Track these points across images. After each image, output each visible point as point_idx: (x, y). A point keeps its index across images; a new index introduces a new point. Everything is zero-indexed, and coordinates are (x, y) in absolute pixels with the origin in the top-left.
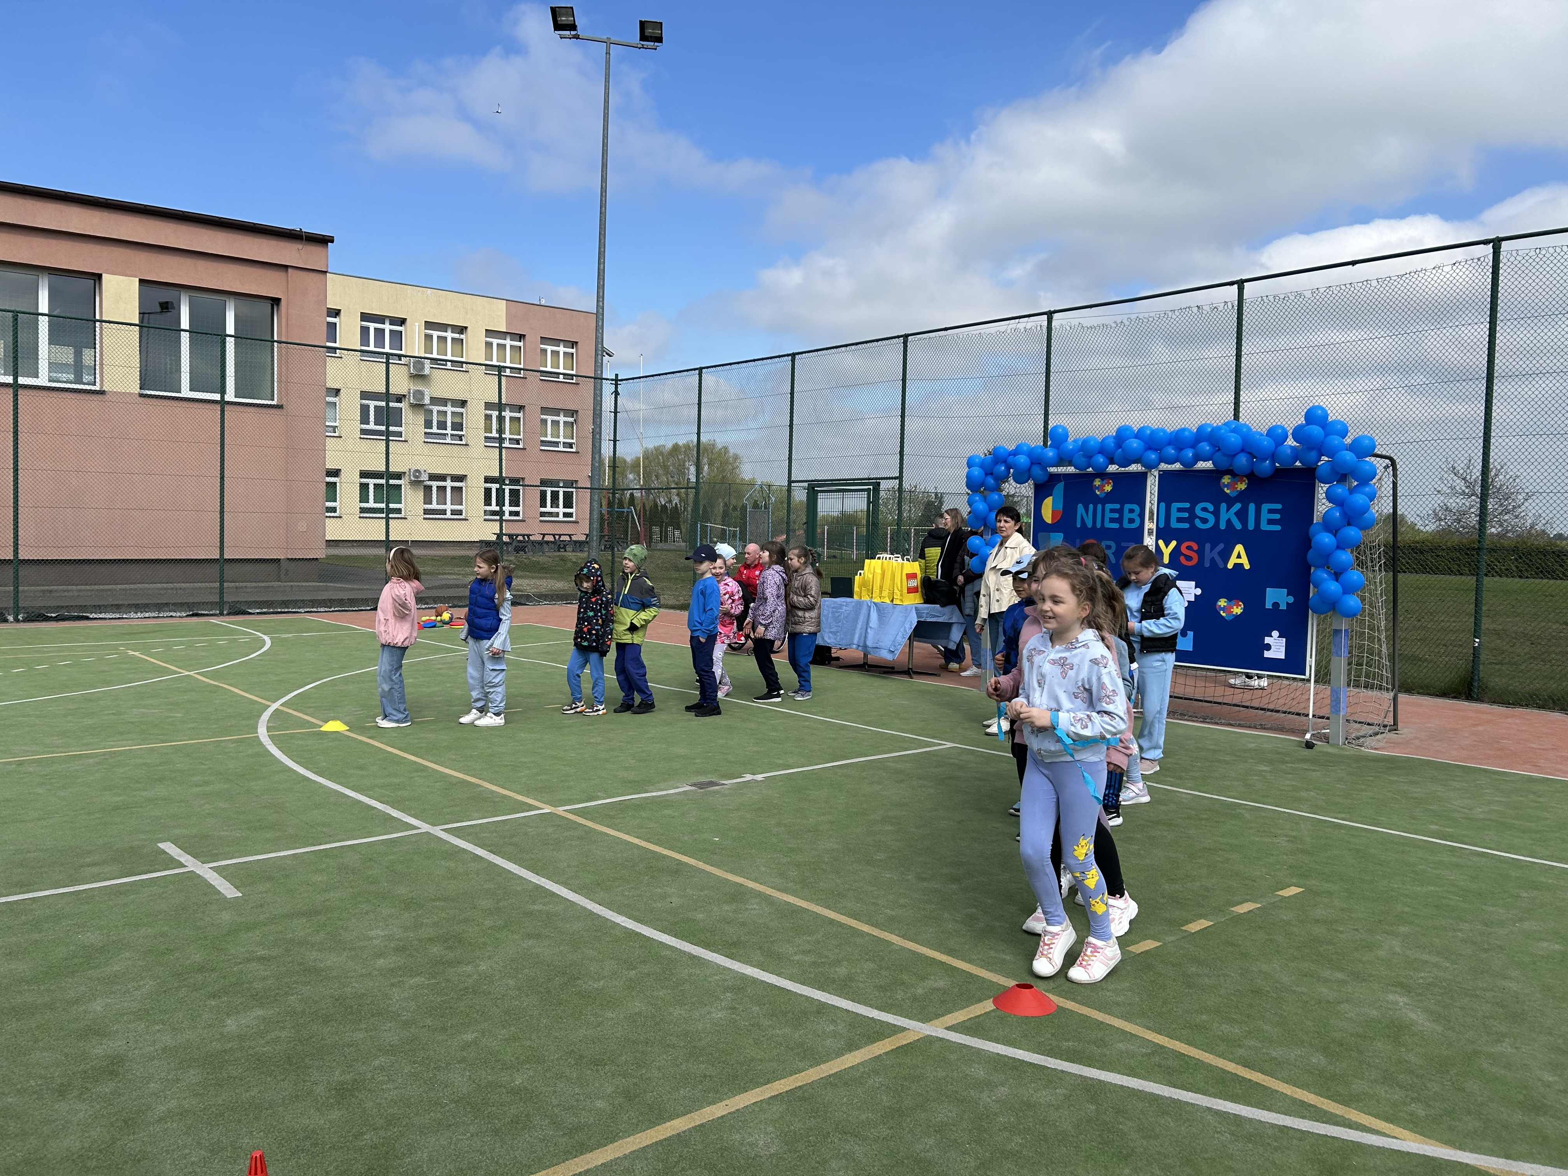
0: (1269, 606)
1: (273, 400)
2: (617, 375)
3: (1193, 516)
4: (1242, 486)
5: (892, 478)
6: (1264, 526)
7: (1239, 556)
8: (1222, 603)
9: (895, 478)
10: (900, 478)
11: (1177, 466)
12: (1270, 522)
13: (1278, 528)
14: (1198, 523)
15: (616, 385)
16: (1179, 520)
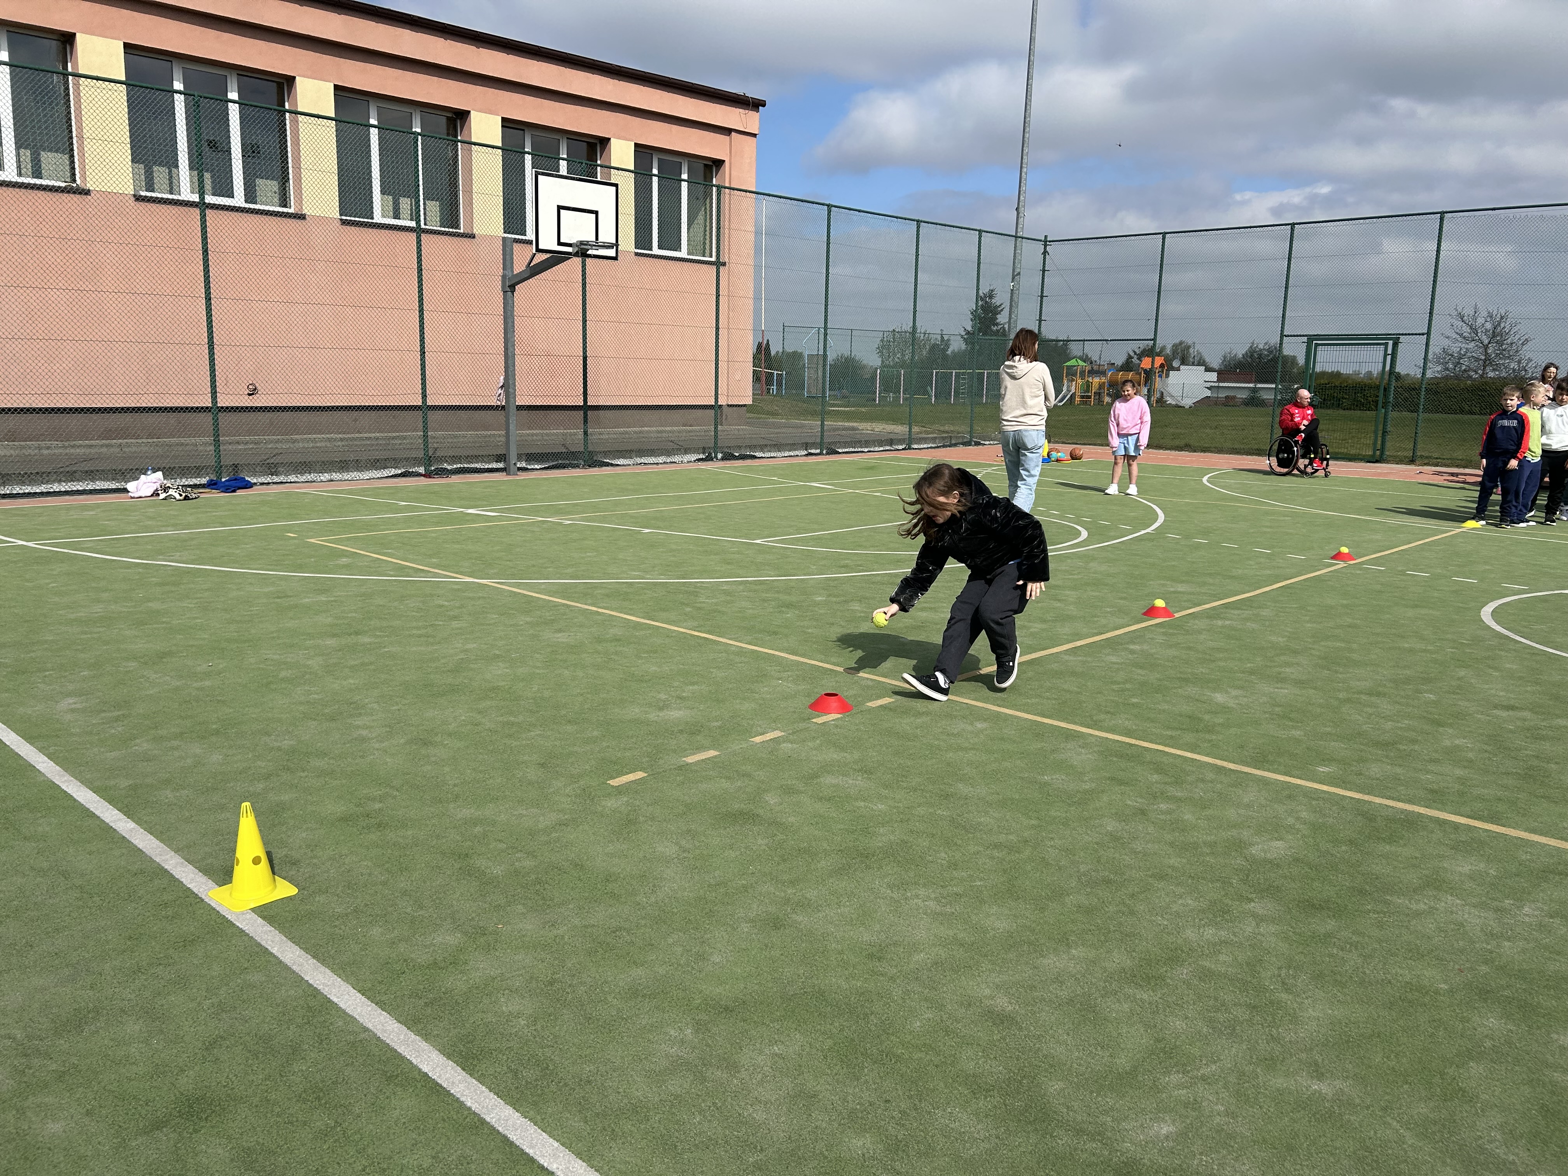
1: (711, 256)
2: (1046, 237)
5: (1419, 334)
9: (1423, 334)
10: (1428, 334)
15: (1045, 246)
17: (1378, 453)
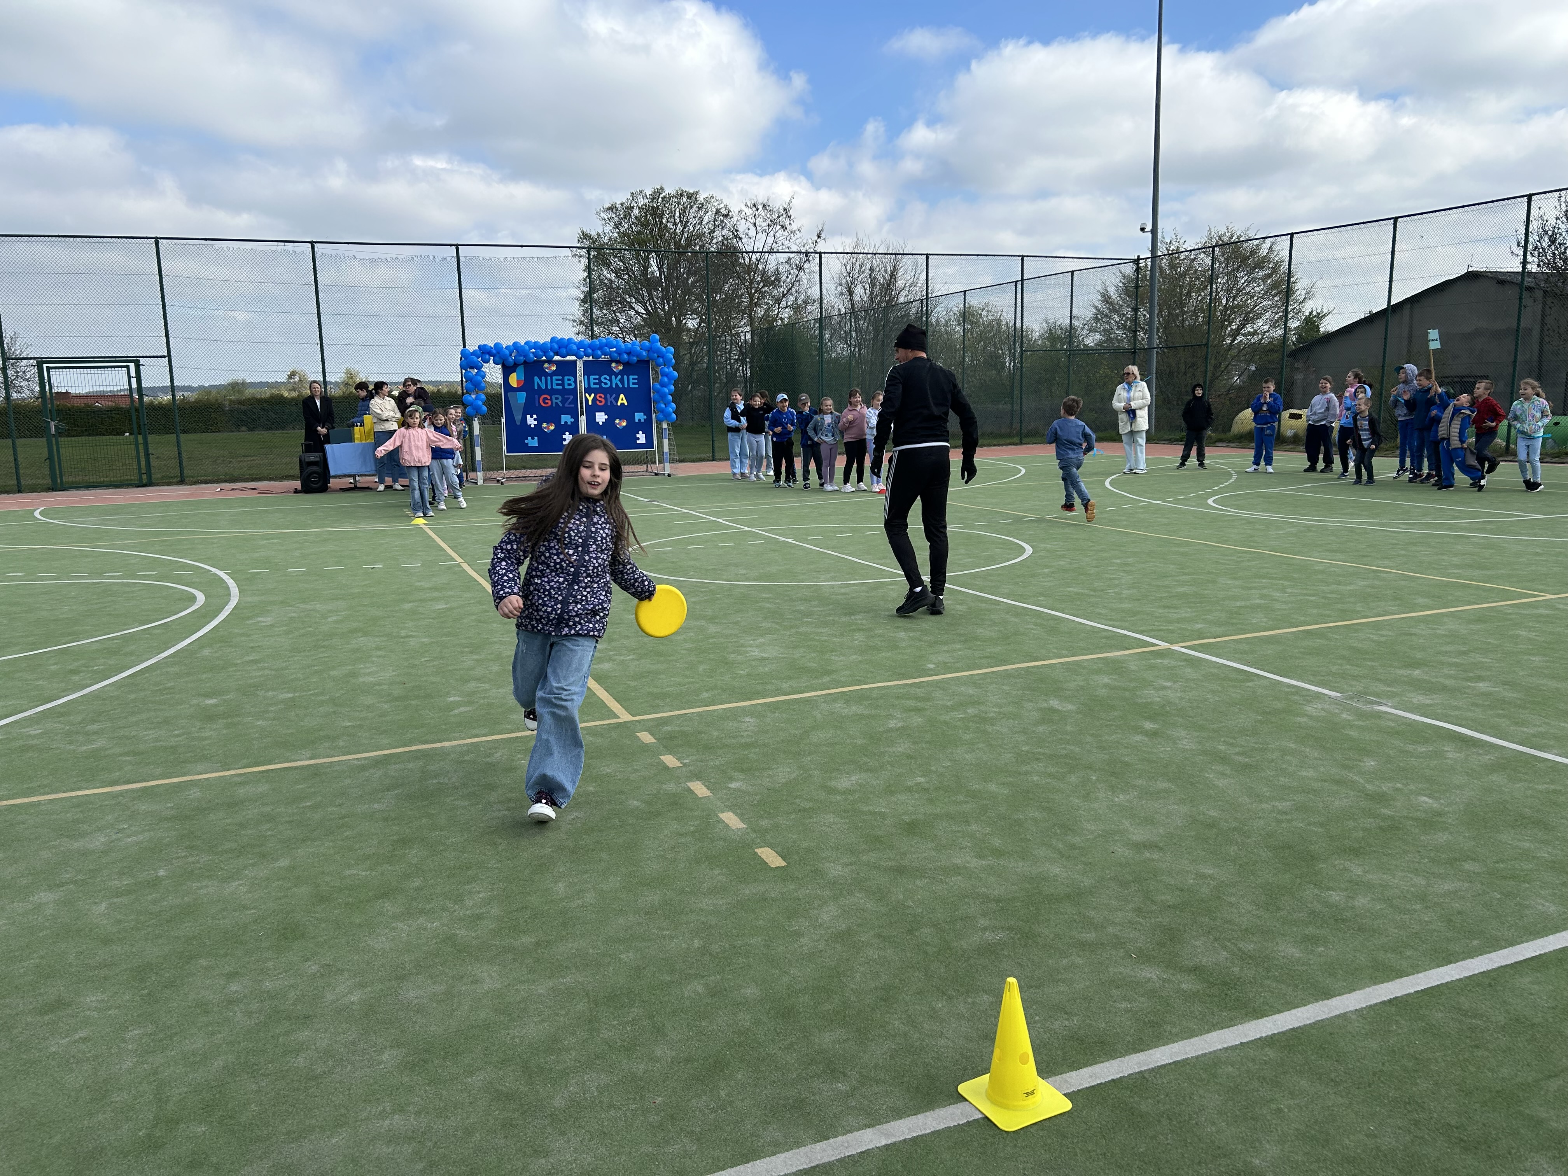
0: (637, 421)
3: (601, 382)
4: (621, 368)
5: (161, 357)
6: (631, 386)
7: (622, 400)
8: (617, 421)
9: (164, 357)
10: (169, 356)
11: (591, 358)
12: (634, 384)
13: (637, 386)
14: (603, 385)
16: (595, 384)
17: (145, 477)
